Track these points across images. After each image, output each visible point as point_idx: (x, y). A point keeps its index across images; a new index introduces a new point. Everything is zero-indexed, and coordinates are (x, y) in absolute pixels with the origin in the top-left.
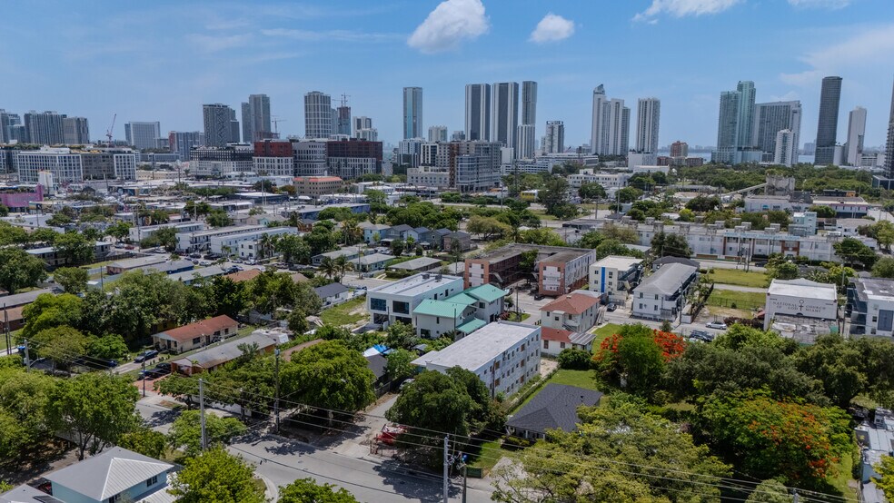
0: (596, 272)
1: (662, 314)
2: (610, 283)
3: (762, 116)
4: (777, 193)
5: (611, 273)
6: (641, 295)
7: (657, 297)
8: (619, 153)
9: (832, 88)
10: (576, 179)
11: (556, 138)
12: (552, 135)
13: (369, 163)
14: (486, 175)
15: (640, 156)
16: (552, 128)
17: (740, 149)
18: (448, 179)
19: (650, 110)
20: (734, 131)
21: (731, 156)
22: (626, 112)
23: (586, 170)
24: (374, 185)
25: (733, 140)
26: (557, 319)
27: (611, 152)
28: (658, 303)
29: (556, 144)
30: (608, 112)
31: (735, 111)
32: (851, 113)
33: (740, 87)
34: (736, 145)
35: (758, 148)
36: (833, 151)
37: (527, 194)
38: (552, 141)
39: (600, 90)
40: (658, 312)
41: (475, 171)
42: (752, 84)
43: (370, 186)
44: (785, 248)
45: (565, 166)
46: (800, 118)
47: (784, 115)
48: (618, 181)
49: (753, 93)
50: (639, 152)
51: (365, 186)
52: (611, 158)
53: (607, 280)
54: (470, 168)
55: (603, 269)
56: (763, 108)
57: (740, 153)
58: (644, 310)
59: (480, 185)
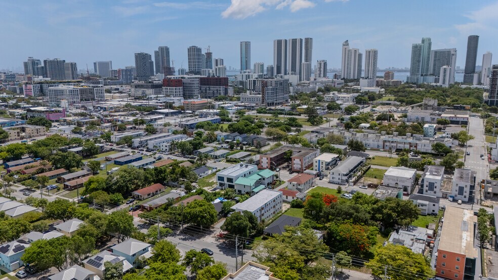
0: (316, 162)
1: (342, 182)
2: (322, 167)
3: (435, 56)
4: (428, 107)
5: (322, 163)
6: (333, 173)
7: (339, 175)
8: (356, 78)
9: (473, 42)
10: (328, 98)
11: (322, 69)
12: (320, 68)
13: (221, 89)
14: (281, 96)
15: (367, 80)
16: (320, 64)
17: (422, 75)
18: (261, 99)
19: (373, 55)
20: (419, 66)
21: (417, 79)
22: (360, 55)
23: (334, 92)
24: (223, 104)
25: (418, 71)
26: (294, 186)
27: (352, 77)
28: (340, 177)
29: (322, 72)
30: (350, 54)
31: (420, 54)
32: (484, 55)
33: (423, 41)
34: (420, 73)
35: (433, 75)
36: (473, 76)
37: (300, 109)
38: (320, 71)
39: (346, 43)
40: (340, 181)
41: (275, 95)
42: (430, 40)
43: (221, 104)
44: (411, 146)
45: (325, 88)
46: (456, 58)
47: (446, 57)
48: (350, 99)
49: (430, 44)
50: (366, 78)
51: (219, 104)
52: (351, 81)
53: (321, 165)
54: (272, 93)
55: (319, 161)
56: (436, 52)
57: (422, 77)
58: (334, 180)
59: (278, 102)
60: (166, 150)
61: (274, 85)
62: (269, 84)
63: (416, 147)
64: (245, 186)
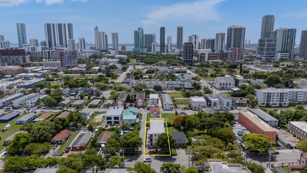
0: (151, 100)
1: (171, 109)
2: (155, 102)
3: (146, 38)
4: (162, 65)
5: (155, 99)
6: (166, 105)
7: (169, 105)
8: (105, 49)
9: (163, 30)
10: (102, 62)
11: (83, 44)
12: (81, 43)
13: (20, 58)
14: (73, 62)
15: (114, 51)
16: (81, 41)
17: (141, 48)
18: (60, 64)
19: (115, 36)
20: (139, 42)
21: (139, 50)
22: (106, 36)
23: (104, 58)
24: (35, 68)
25: (139, 45)
26: (155, 115)
27: (103, 49)
28: (170, 106)
29: (83, 46)
30: (100, 36)
31: (139, 36)
32: (168, 37)
33: (139, 29)
34: (140, 47)
35: (146, 47)
36: (164, 48)
37: (93, 69)
38: (81, 45)
39: (96, 28)
40: (170, 108)
41: (70, 61)
42: (142, 28)
43: (33, 69)
44: (181, 86)
45: (93, 56)
46: (155, 39)
47: (150, 38)
48: (116, 62)
49: (143, 31)
50: (113, 50)
51: (31, 69)
52: (104, 51)
54: (68, 60)
55: (153, 99)
56: (146, 35)
57: (141, 49)
58: (166, 108)
59: (72, 65)
60: (32, 106)
61: (68, 54)
62: (65, 54)
63: (183, 86)
64: (130, 120)
